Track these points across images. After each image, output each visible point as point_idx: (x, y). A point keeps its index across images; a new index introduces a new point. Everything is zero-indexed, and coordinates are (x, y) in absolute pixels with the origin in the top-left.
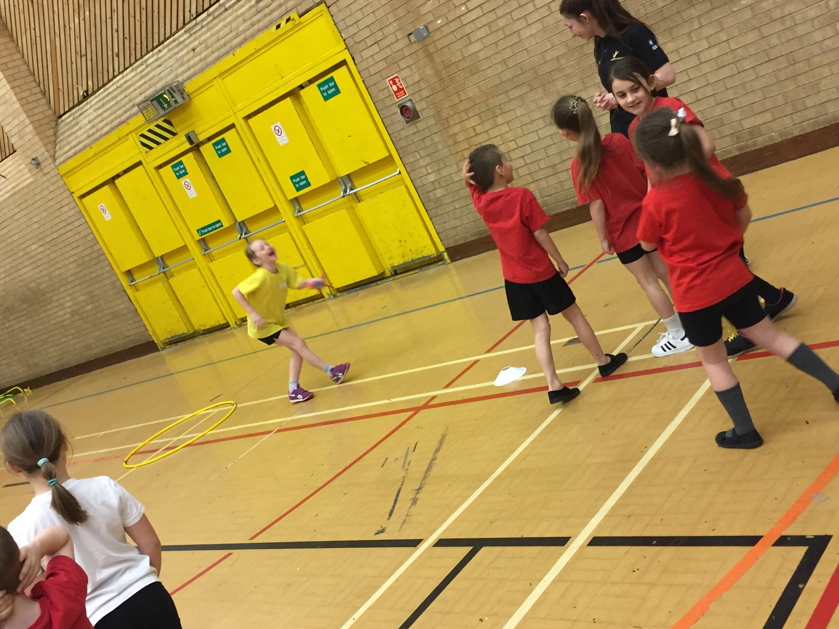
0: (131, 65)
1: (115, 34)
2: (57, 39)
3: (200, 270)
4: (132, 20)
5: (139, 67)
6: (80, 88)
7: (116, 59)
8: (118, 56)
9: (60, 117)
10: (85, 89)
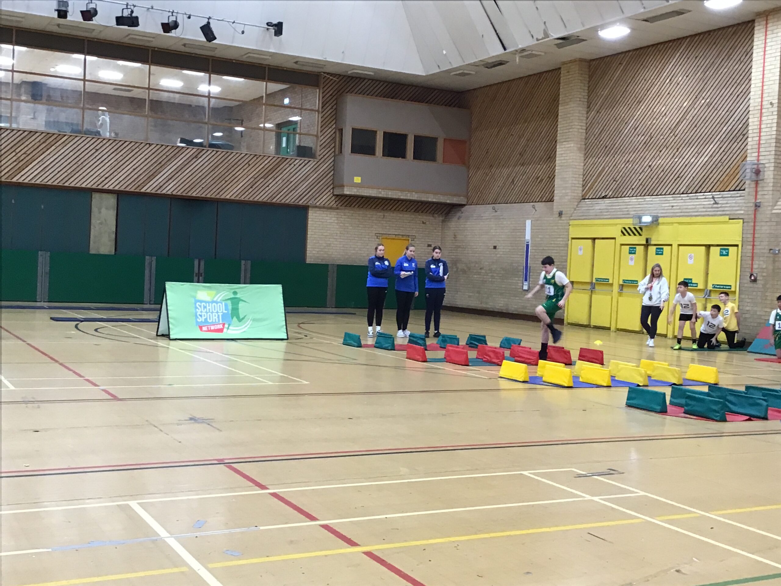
0: (636, 196)
1: (638, 181)
2: (608, 168)
3: (612, 298)
4: (650, 179)
5: (640, 200)
6: (604, 193)
7: (631, 190)
8: (633, 189)
9: (585, 199)
10: (606, 194)
